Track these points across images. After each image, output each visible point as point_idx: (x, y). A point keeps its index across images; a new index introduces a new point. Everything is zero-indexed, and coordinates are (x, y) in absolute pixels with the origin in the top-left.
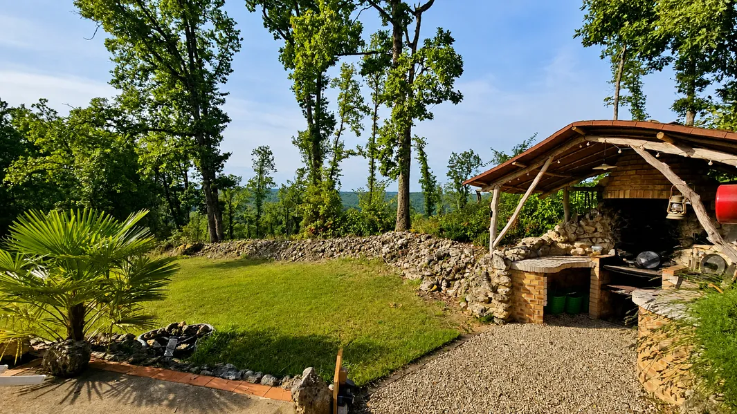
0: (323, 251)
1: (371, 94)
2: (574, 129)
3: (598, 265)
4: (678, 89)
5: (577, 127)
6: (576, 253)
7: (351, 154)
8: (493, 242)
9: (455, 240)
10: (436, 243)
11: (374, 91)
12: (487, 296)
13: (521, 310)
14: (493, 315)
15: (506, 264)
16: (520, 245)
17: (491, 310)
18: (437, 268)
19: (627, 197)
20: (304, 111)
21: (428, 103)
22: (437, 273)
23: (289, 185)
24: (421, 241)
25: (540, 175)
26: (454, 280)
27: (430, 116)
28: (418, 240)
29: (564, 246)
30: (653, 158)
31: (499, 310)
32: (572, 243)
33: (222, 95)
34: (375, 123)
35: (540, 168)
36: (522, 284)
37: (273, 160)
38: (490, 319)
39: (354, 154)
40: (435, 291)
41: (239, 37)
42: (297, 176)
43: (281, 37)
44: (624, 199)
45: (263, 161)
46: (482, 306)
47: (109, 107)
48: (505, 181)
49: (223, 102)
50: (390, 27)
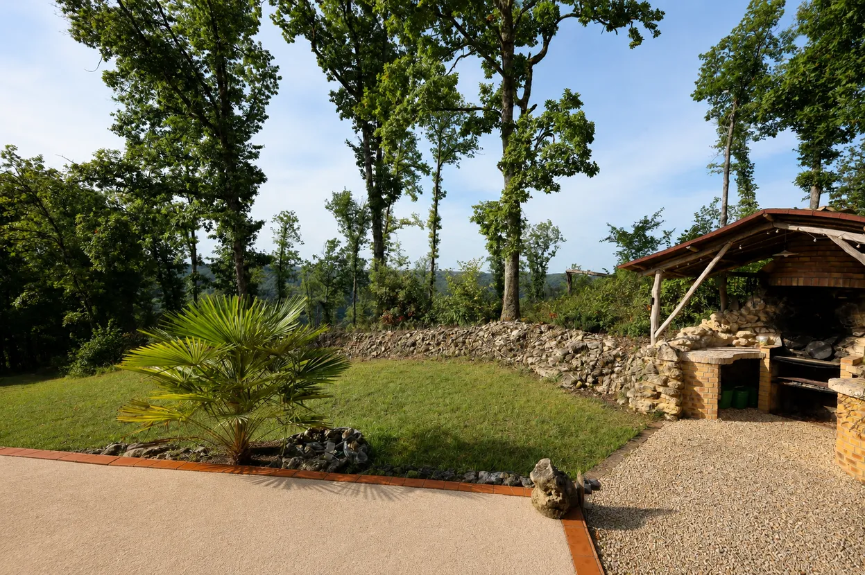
0: (414, 344)
1: (431, 150)
2: (766, 216)
3: (768, 356)
4: (801, 161)
5: (768, 214)
6: (738, 344)
7: (405, 223)
8: (655, 332)
9: (587, 331)
10: (563, 334)
11: (435, 146)
12: (655, 390)
13: (693, 404)
14: (664, 410)
15: (678, 355)
16: (680, 335)
17: (661, 406)
18: (575, 363)
19: (801, 284)
20: (362, 171)
21: (557, 174)
22: (577, 367)
23: (316, 261)
24: (541, 333)
25: (716, 259)
26: (602, 374)
27: (557, 188)
28: (538, 331)
29: (724, 336)
30: (851, 248)
31: (669, 405)
32: (734, 334)
33: (255, 147)
34: (437, 186)
35: (715, 254)
36: (694, 377)
37: (298, 228)
38: (661, 415)
39: (408, 223)
40: (580, 388)
41: (278, 75)
42: (326, 250)
43: (335, 78)
44: (798, 287)
45: (286, 229)
46: (648, 402)
47: (121, 160)
48: (670, 265)
49: (256, 156)
50: (498, 79)
